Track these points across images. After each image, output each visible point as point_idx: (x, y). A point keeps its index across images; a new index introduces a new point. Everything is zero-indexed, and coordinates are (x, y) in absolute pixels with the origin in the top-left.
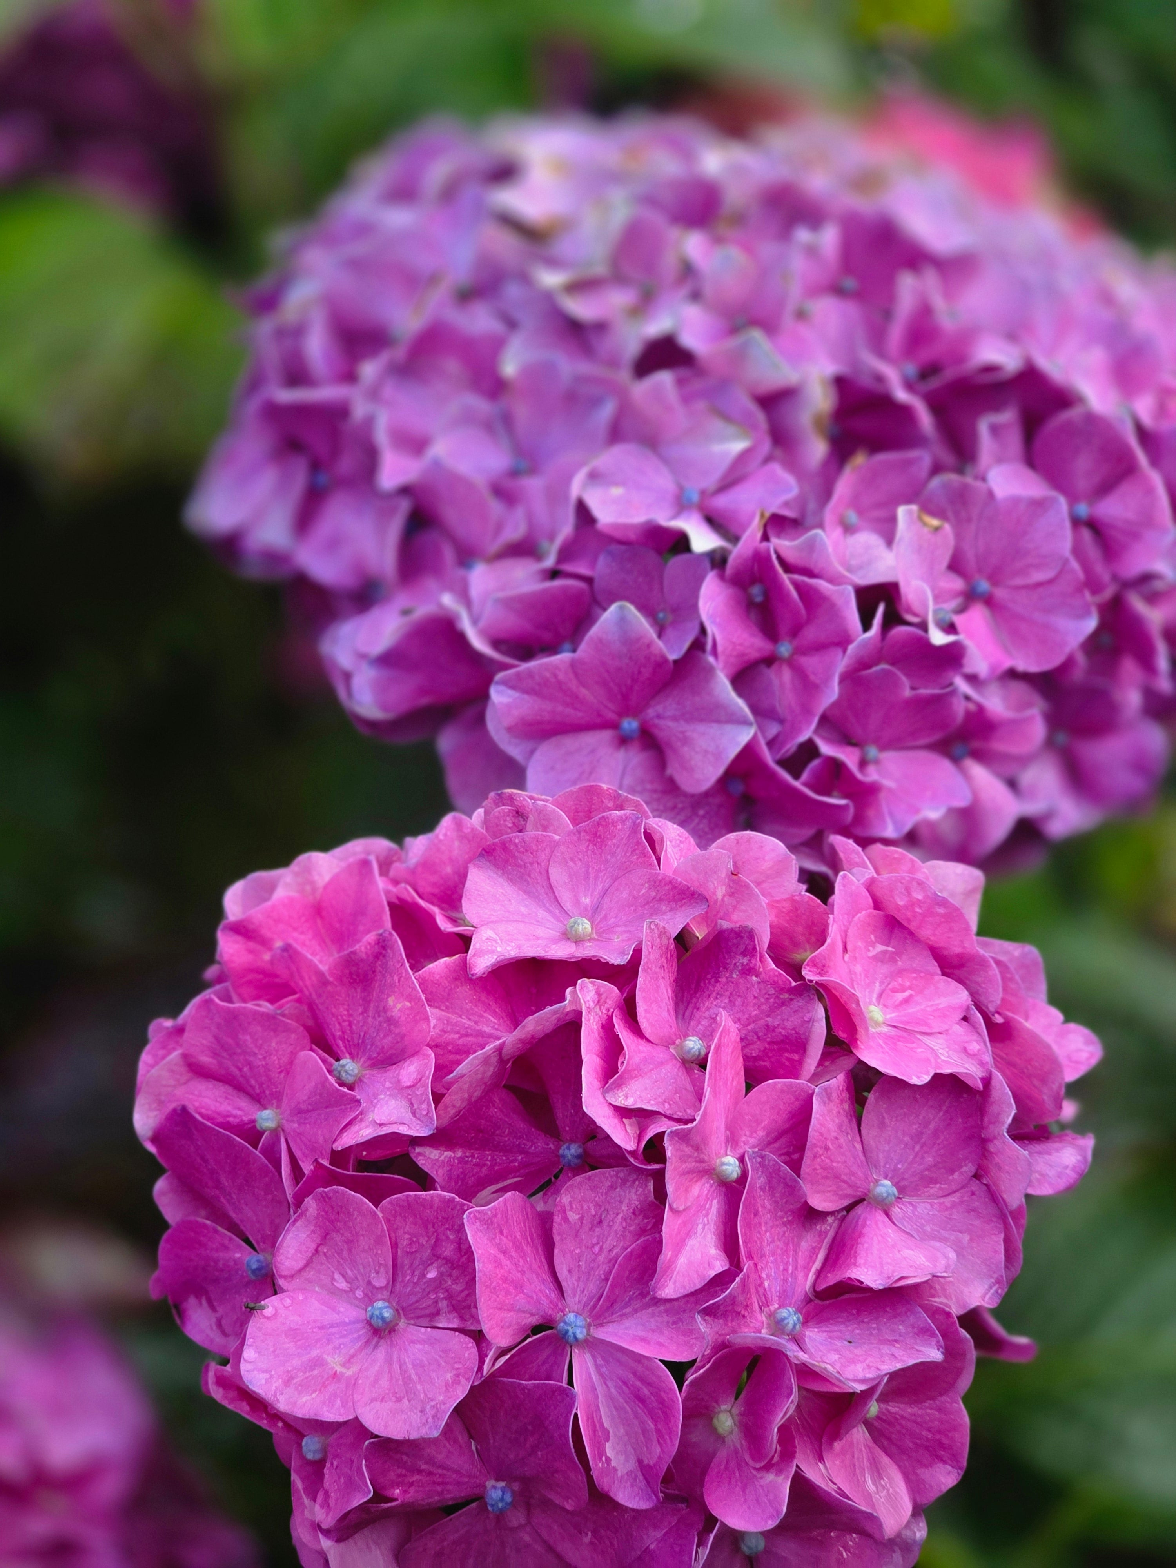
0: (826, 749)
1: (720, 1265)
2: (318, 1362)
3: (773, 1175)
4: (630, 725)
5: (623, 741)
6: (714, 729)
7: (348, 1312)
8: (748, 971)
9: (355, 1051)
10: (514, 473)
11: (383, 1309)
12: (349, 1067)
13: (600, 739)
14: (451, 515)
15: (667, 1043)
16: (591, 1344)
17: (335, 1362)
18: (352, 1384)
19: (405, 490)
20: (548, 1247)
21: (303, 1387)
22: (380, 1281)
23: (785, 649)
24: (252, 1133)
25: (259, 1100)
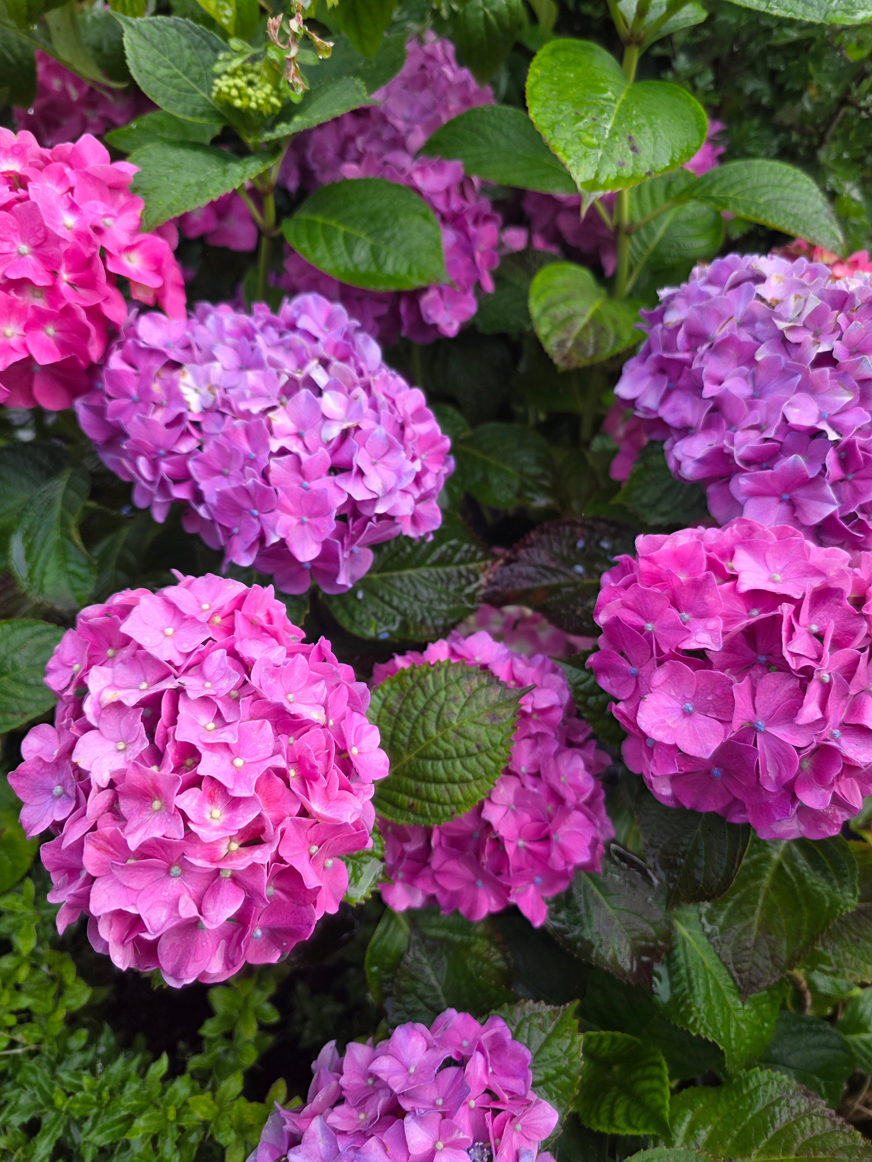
0: (860, 516)
1: (819, 716)
2: (663, 721)
3: (839, 682)
4: (786, 497)
5: (781, 501)
6: (818, 503)
7: (676, 704)
8: (838, 604)
9: (688, 610)
10: (753, 397)
11: (689, 706)
12: (686, 616)
13: (774, 500)
14: (727, 409)
15: (805, 626)
16: (766, 733)
17: (669, 722)
18: (675, 730)
19: (712, 398)
20: (754, 696)
21: (657, 729)
22: (689, 696)
23: (850, 477)
24: (641, 630)
25: (647, 620)
